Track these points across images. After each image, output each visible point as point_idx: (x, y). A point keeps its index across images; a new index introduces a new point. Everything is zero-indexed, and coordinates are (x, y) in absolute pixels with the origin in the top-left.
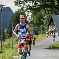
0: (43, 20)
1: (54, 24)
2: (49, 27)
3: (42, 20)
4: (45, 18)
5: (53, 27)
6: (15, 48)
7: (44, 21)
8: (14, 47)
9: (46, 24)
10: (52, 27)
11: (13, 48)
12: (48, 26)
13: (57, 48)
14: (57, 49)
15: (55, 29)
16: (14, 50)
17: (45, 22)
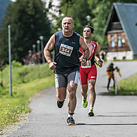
0: (91, 19)
1: (122, 29)
2: (109, 36)
4: (97, 14)
5: (120, 37)
6: (18, 94)
7: (95, 21)
8: (15, 93)
9: (101, 29)
10: (116, 36)
11: (12, 95)
12: (106, 34)
13: (133, 93)
14: (131, 95)
15: (123, 41)
16: (17, 100)
17: (96, 24)
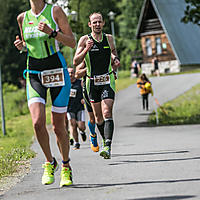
0: (115, 16)
1: (161, 28)
2: (143, 40)
3: (111, 13)
4: (124, 8)
5: (159, 41)
7: (122, 20)
8: (11, 130)
9: (130, 31)
10: (153, 39)
12: (139, 37)
13: (182, 121)
15: (165, 46)
16: (13, 141)
17: (123, 24)
